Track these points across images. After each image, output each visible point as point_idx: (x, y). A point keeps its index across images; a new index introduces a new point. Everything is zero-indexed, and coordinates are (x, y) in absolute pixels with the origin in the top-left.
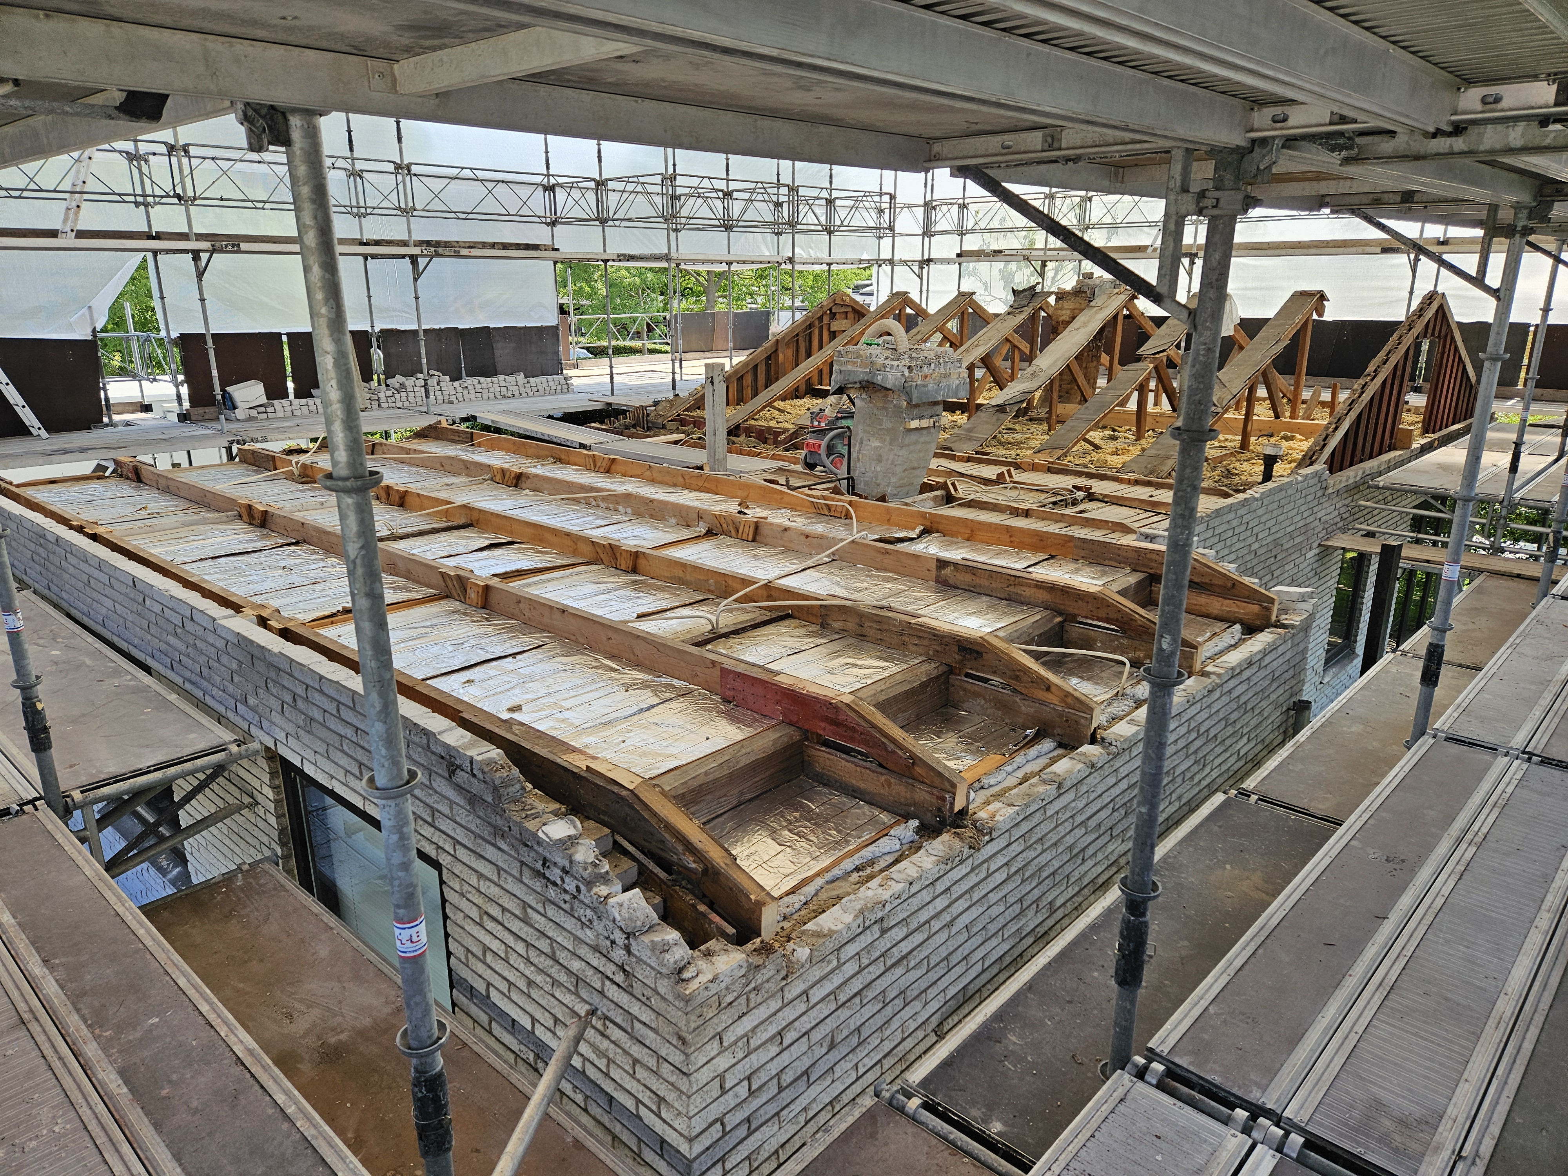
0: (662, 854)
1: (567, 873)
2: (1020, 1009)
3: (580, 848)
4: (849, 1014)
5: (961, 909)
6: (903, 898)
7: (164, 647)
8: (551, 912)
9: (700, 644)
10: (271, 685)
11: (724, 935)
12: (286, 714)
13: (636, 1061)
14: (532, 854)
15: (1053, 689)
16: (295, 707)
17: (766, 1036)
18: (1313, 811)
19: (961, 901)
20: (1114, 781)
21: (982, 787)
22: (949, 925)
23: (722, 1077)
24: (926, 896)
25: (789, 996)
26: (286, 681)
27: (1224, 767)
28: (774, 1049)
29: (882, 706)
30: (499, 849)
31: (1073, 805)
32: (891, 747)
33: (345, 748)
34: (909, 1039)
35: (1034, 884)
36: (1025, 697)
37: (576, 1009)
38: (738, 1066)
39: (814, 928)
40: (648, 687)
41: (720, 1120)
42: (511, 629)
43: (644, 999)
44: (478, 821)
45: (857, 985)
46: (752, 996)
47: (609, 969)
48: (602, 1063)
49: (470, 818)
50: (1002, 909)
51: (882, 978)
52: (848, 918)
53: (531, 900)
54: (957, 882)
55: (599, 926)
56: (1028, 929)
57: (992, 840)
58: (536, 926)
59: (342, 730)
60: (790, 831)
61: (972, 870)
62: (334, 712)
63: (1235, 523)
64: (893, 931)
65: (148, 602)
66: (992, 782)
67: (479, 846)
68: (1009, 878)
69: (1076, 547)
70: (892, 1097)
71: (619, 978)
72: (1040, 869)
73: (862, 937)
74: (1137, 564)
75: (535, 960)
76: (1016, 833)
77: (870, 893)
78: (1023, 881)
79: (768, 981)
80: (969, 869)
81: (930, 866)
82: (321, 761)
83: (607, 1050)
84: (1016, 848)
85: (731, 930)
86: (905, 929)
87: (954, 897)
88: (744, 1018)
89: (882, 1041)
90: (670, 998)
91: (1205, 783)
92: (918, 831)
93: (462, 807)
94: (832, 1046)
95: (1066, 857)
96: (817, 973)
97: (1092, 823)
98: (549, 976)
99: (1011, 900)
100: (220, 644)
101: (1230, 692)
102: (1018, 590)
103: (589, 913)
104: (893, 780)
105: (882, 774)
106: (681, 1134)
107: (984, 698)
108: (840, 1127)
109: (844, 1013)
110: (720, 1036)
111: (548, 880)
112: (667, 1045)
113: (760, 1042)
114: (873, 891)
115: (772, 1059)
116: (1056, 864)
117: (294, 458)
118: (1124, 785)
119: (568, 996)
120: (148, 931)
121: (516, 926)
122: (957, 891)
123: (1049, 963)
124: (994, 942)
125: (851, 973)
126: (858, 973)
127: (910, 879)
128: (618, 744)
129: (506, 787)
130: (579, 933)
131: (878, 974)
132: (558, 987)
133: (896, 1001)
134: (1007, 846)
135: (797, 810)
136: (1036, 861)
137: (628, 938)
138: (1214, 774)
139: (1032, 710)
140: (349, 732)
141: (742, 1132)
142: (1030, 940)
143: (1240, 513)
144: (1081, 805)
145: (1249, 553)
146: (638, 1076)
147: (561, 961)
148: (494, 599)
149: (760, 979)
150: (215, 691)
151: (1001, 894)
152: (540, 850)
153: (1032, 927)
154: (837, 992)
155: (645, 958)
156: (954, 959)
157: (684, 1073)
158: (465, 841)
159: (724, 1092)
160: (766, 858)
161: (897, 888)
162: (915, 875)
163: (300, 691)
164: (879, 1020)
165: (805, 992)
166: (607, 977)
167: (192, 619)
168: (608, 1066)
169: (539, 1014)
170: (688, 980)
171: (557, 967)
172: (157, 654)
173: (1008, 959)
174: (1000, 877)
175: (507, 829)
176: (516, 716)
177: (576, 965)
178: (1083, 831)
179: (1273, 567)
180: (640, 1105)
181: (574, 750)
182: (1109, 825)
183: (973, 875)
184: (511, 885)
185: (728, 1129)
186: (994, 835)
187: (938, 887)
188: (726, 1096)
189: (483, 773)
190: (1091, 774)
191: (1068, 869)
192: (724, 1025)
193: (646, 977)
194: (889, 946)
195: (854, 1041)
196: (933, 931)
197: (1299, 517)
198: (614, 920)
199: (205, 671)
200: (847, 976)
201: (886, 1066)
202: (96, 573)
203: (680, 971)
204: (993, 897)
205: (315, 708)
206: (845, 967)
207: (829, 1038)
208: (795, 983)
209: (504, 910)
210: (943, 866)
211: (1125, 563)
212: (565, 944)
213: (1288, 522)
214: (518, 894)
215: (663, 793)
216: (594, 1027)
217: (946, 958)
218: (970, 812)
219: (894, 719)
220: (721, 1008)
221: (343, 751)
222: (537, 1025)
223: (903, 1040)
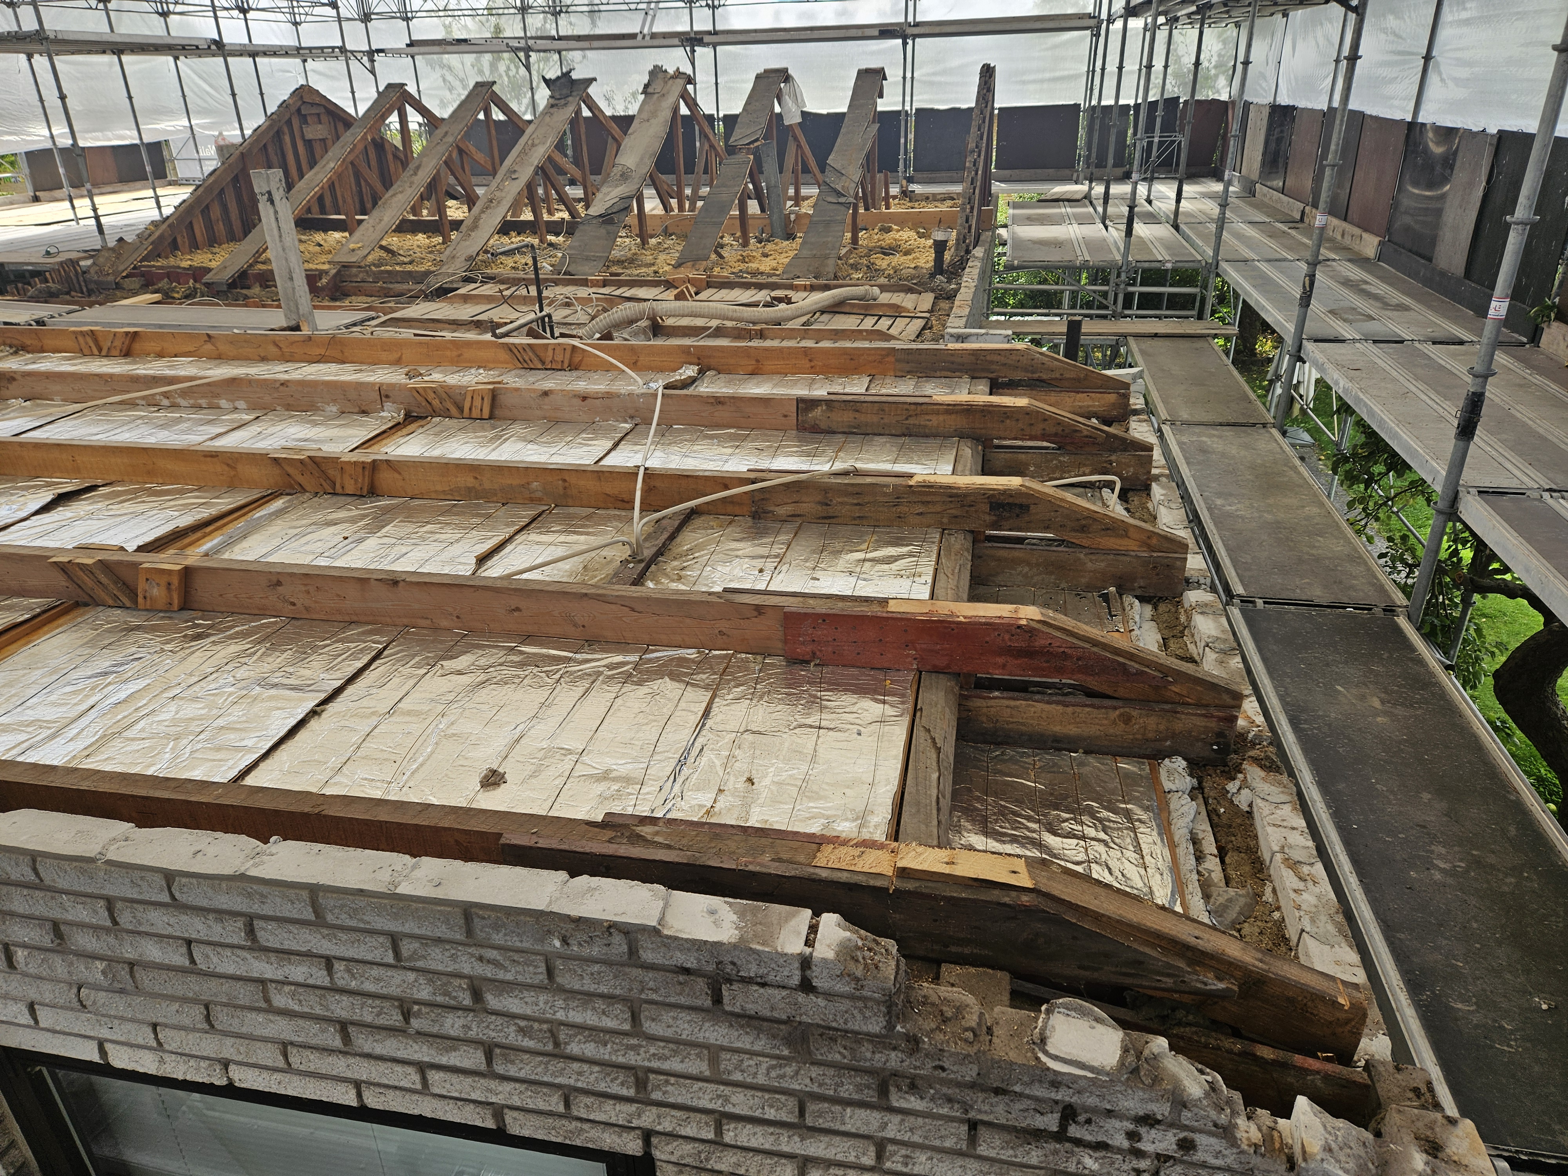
1: (1155, 1123)
14: (1018, 1103)
16: (63, 951)
30: (896, 1110)
32: (1134, 666)
33: (284, 1002)
36: (1094, 551)
42: (283, 635)
44: (818, 1072)
62: (233, 939)
67: (822, 1114)
69: (898, 361)
74: (975, 370)
81: (1302, 823)
82: (182, 1038)
92: (1196, 772)
93: (758, 1054)
102: (922, 421)
104: (1135, 713)
105: (1115, 708)
107: (1029, 564)
111: (1081, 1142)
127: (1313, 852)
139: (1103, 564)
152: (1056, 1093)
158: (758, 1112)
161: (1320, 873)
162: (1309, 843)
211: (960, 371)
221: (274, 1010)
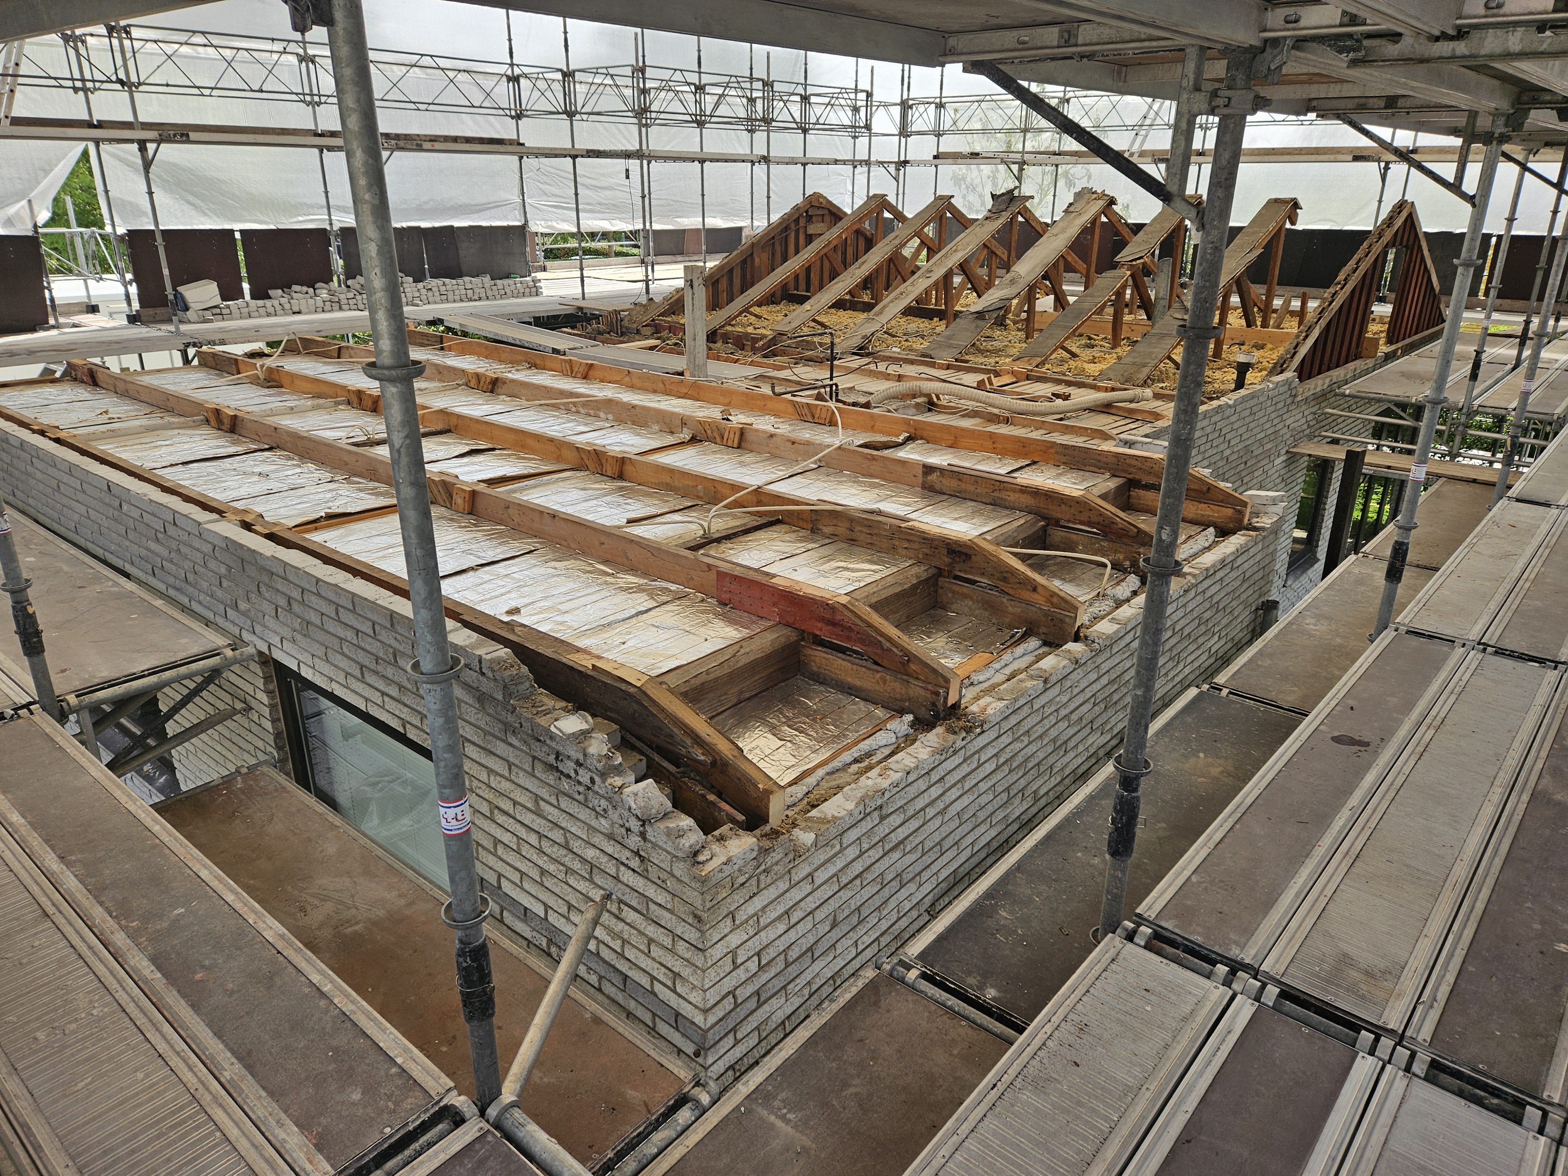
0: (671, 747)
1: (581, 765)
2: (1010, 887)
3: (593, 741)
4: (850, 895)
5: (954, 797)
6: (901, 787)
7: (144, 553)
8: (565, 803)
9: (694, 548)
10: (263, 589)
11: (733, 821)
12: (281, 618)
13: (651, 941)
14: (545, 749)
15: (1039, 589)
16: (290, 611)
17: (774, 915)
18: (1280, 703)
19: (953, 790)
20: (1095, 676)
21: (972, 684)
22: (942, 812)
23: (734, 953)
24: (922, 785)
25: (795, 878)
26: (280, 585)
27: (1196, 664)
28: (781, 927)
29: (875, 607)
30: (511, 745)
31: (1058, 699)
32: (887, 645)
33: (345, 650)
34: (904, 918)
35: (1020, 774)
36: (1013, 598)
37: (590, 894)
38: (749, 943)
39: (819, 815)
40: (644, 591)
41: (732, 993)
42: (501, 535)
43: (659, 882)
44: (488, 719)
45: (858, 867)
46: (762, 877)
47: (623, 856)
48: (617, 945)
49: (480, 716)
50: (991, 797)
51: (881, 861)
52: (850, 806)
53: (544, 793)
54: (950, 772)
55: (614, 815)
56: (1014, 817)
57: (983, 732)
58: (550, 817)
59: (342, 632)
60: (789, 726)
61: (965, 760)
62: (333, 615)
63: (1209, 430)
64: (891, 818)
65: (125, 507)
66: (981, 678)
67: (489, 742)
68: (998, 768)
69: (1057, 453)
70: (893, 969)
71: (635, 863)
72: (1026, 760)
73: (863, 823)
74: (1116, 470)
75: (548, 851)
76: (1006, 726)
77: (870, 782)
78: (1010, 771)
79: (777, 863)
80: (961, 760)
81: (926, 757)
82: (320, 664)
83: (622, 932)
84: (1005, 740)
85: (741, 817)
86: (902, 816)
87: (947, 786)
88: (755, 898)
89: (880, 920)
90: (686, 880)
91: (1178, 679)
92: (912, 725)
93: (471, 706)
94: (834, 925)
95: (1050, 749)
96: (822, 856)
97: (1075, 717)
98: (563, 865)
99: (999, 789)
100: (207, 548)
101: (1204, 592)
102: (1003, 495)
103: (603, 803)
104: (888, 677)
105: (878, 672)
106: (696, 1007)
107: (972, 599)
108: (845, 996)
109: (845, 894)
110: (732, 915)
111: (562, 773)
112: (683, 924)
113: (769, 920)
114: (872, 780)
115: (780, 936)
116: (1041, 755)
117: (259, 362)
118: (1104, 681)
119: (581, 883)
120: (163, 827)
121: (528, 818)
122: (950, 780)
123: (1036, 845)
124: (983, 828)
125: (852, 857)
126: (859, 857)
127: (907, 769)
128: (618, 646)
129: (516, 685)
130: (594, 823)
131: (877, 857)
132: (572, 874)
133: (893, 883)
134: (997, 738)
135: (794, 707)
136: (1022, 753)
137: (643, 825)
138: (1187, 671)
139: (1019, 610)
140: (350, 635)
141: (752, 1003)
142: (1015, 826)
143: (1214, 419)
144: (1064, 699)
145: (1222, 459)
146: (653, 954)
147: (575, 850)
148: (481, 504)
149: (769, 861)
150: (202, 597)
151: (990, 784)
152: (553, 744)
153: (1017, 814)
154: (840, 874)
155: (660, 844)
156: (947, 844)
157: (700, 949)
158: (475, 739)
159: (736, 967)
160: (768, 752)
161: (895, 777)
162: (912, 765)
163: (296, 594)
164: (877, 901)
165: (811, 875)
166: (622, 863)
167: (175, 524)
168: (623, 946)
169: (551, 901)
170: (703, 863)
171: (570, 856)
172: (137, 561)
173: (995, 844)
174: (990, 767)
175: (518, 725)
176: (515, 618)
177: (590, 854)
178: (1066, 724)
179: (1244, 474)
180: (655, 982)
181: (578, 650)
182: (1090, 718)
183: (965, 765)
184: (524, 780)
185: (739, 1001)
186: (985, 727)
187: (933, 776)
188: (738, 971)
189: (493, 671)
190: (1075, 669)
191: (1051, 760)
192: (737, 905)
193: (662, 861)
194: (887, 831)
195: (855, 920)
196: (928, 817)
197: (1269, 425)
198: (630, 809)
199: (191, 577)
200: (849, 860)
201: (883, 944)
202: (66, 478)
203: (696, 854)
204: (983, 786)
205: (311, 611)
206: (847, 852)
207: (831, 917)
208: (802, 865)
209: (515, 803)
210: (938, 757)
211: (1104, 468)
212: (579, 833)
213: (1258, 429)
214: (530, 788)
215: (670, 690)
216: (608, 911)
217: (939, 843)
218: (962, 706)
219: (886, 618)
220: (734, 889)
221: (343, 654)
222: (550, 912)
223: (899, 919)
